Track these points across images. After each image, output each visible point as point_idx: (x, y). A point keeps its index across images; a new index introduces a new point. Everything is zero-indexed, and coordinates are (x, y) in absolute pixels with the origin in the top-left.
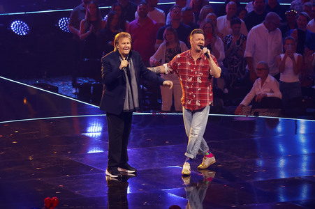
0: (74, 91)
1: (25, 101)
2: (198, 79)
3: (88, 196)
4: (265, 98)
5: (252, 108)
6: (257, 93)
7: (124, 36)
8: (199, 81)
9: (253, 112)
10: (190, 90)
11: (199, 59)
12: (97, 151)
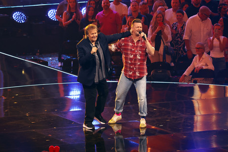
0: (60, 65)
1: (23, 72)
2: (138, 56)
3: (70, 143)
4: (202, 70)
5: (192, 77)
6: (196, 66)
8: (139, 57)
9: (192, 81)
10: (131, 64)
11: (139, 41)
12: (77, 110)
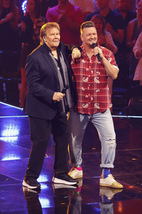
2: (95, 79)
7: (53, 26)
